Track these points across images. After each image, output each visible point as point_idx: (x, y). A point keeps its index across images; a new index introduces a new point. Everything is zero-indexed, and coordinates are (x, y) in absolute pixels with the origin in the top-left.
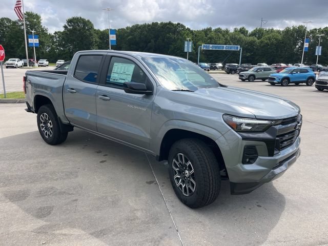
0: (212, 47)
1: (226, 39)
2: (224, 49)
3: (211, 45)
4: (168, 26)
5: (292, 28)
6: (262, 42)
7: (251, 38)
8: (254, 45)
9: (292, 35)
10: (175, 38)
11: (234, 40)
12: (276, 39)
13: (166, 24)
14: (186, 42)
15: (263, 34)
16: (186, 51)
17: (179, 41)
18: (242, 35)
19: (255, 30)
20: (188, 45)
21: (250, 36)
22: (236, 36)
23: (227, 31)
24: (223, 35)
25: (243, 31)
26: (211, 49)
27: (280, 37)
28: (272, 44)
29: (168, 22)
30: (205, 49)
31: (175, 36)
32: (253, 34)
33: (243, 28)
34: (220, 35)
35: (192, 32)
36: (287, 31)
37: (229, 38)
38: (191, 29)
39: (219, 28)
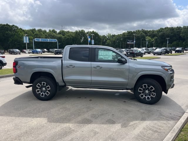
0: (41, 40)
1: (46, 36)
2: (48, 41)
3: (40, 39)
4: (6, 26)
5: (78, 31)
6: (65, 37)
7: (59, 36)
8: (62, 39)
9: (79, 34)
10: (12, 34)
11: (51, 36)
12: (72, 36)
13: (4, 25)
14: (24, 37)
15: (64, 33)
16: (25, 42)
17: (16, 36)
18: (54, 34)
19: (60, 31)
20: (26, 38)
21: (58, 34)
22: (51, 34)
23: (45, 31)
24: (44, 33)
25: (54, 31)
26: (40, 41)
27: (74, 35)
28: (71, 39)
29: (6, 24)
30: (37, 41)
31: (13, 33)
32: (60, 33)
33: (54, 30)
34: (42, 33)
35: (23, 31)
36: (76, 32)
37: (47, 35)
38: (23, 29)
39: (40, 29)
